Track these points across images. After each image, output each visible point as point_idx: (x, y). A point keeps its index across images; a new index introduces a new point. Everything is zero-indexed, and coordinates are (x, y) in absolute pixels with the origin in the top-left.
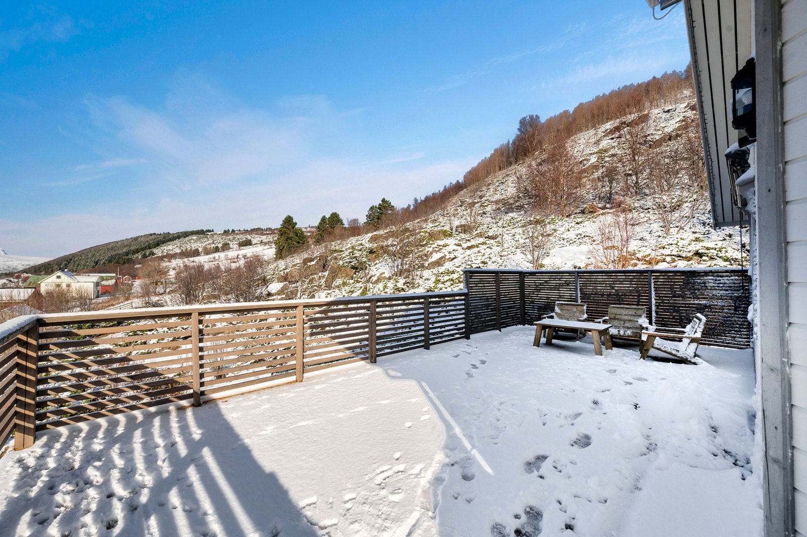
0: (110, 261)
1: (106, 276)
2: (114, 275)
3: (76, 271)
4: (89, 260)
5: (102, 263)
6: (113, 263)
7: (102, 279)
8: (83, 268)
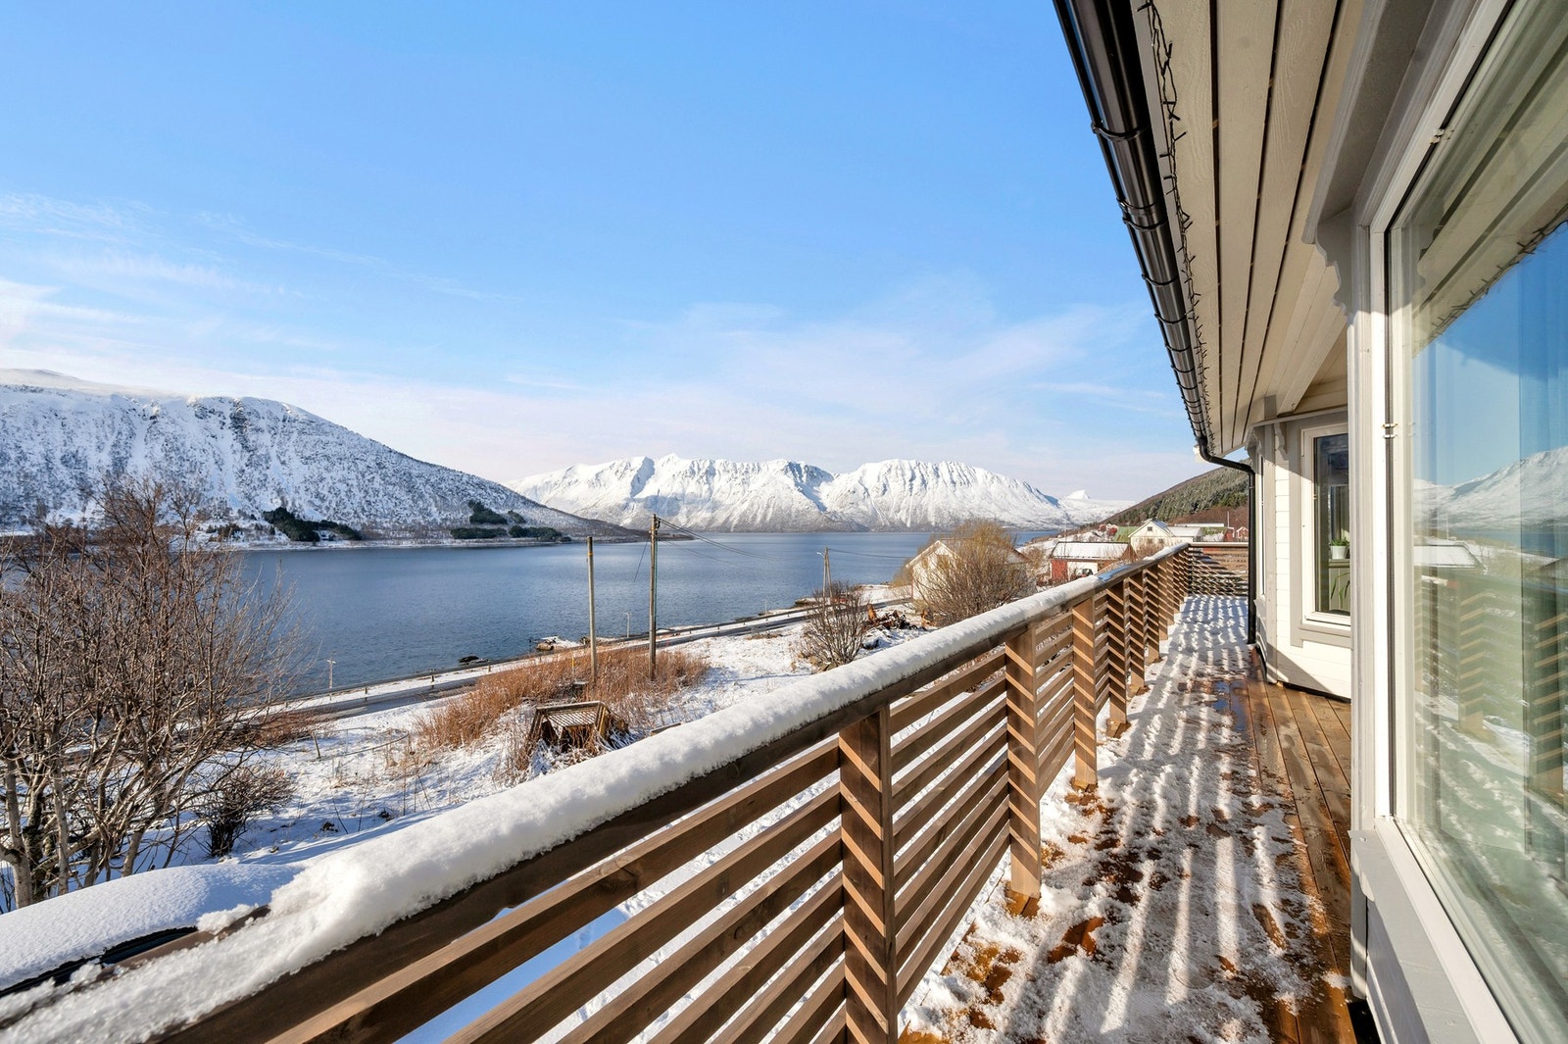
0: (1215, 503)
1: (1210, 528)
2: (1222, 525)
3: (1167, 520)
4: (1184, 502)
5: (1203, 505)
6: (1219, 505)
7: (1205, 532)
8: (1178, 515)
